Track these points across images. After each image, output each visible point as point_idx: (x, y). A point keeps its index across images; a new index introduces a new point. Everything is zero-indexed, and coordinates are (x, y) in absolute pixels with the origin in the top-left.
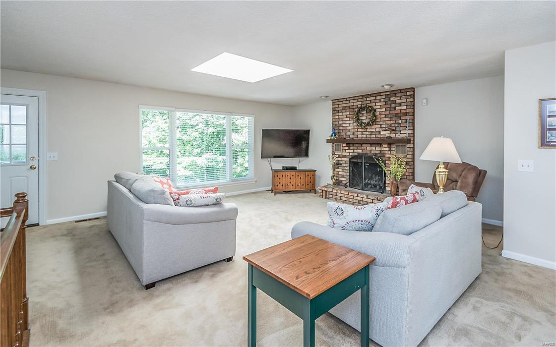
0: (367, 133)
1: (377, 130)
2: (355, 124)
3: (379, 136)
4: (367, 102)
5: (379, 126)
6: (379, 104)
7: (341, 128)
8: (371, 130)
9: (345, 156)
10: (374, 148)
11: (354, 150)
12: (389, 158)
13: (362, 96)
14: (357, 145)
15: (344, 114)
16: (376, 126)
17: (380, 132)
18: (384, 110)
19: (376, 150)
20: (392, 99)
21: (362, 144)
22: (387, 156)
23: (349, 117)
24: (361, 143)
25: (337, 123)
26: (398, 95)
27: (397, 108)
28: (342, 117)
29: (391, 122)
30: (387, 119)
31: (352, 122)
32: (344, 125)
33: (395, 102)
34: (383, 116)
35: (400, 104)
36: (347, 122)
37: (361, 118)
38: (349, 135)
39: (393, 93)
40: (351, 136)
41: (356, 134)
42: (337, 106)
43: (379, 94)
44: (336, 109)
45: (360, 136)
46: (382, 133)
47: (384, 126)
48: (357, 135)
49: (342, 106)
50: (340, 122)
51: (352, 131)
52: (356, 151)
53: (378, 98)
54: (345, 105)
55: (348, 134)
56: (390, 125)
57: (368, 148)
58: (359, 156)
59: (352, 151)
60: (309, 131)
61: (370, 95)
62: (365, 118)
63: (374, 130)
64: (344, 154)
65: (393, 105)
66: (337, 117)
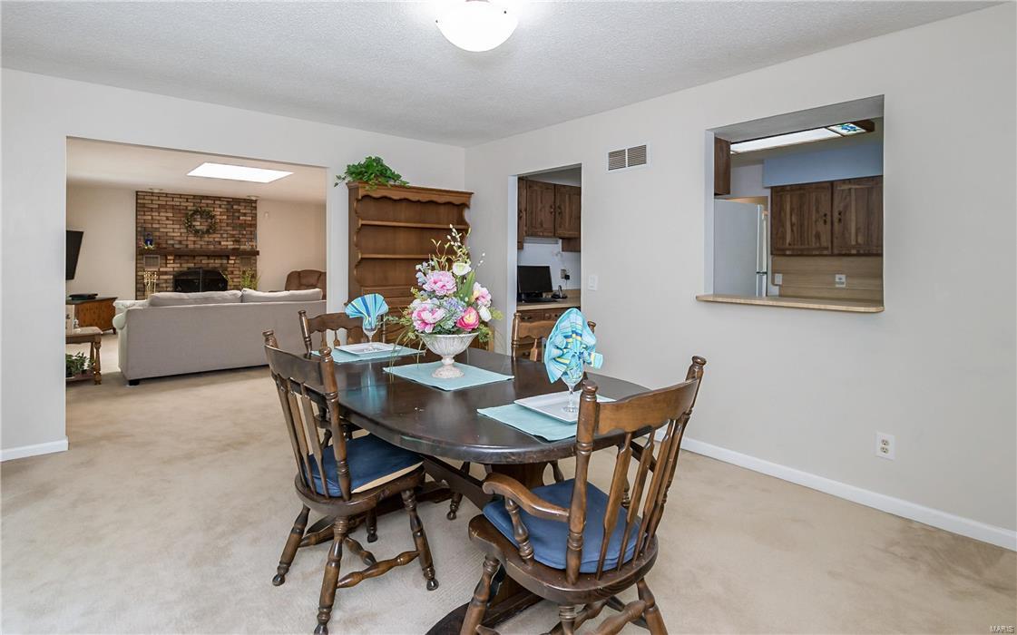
0: (203, 243)
1: (216, 240)
2: (182, 230)
3: (220, 247)
4: (202, 205)
5: (219, 236)
6: (219, 210)
7: (157, 234)
8: (207, 239)
9: (166, 273)
10: (212, 261)
11: (181, 264)
12: (232, 272)
13: (194, 196)
14: (186, 258)
15: (162, 214)
16: (215, 236)
17: (220, 243)
18: (225, 217)
19: (217, 263)
20: (235, 207)
21: (194, 256)
22: (229, 269)
23: (173, 220)
24: (192, 255)
25: (150, 226)
26: (242, 204)
27: (241, 218)
28: (158, 218)
29: (234, 232)
30: (229, 228)
31: (178, 226)
32: (162, 230)
33: (239, 211)
34: (225, 225)
35: (245, 215)
36: (168, 226)
37: (194, 223)
38: (173, 245)
39: (237, 201)
40: (177, 246)
41: (184, 243)
42: (150, 202)
43: (219, 198)
44: (147, 205)
45: (191, 246)
46: (222, 243)
47: (225, 236)
48: (187, 245)
49: (159, 202)
50: (157, 226)
51: (178, 238)
52: (185, 265)
53: (217, 202)
54: (164, 203)
55: (171, 242)
56: (233, 236)
57: (203, 262)
58: (190, 272)
59: (178, 265)
60: (82, 233)
61: (207, 197)
62: (198, 224)
63: (211, 240)
64: (162, 269)
65: (237, 214)
66: (150, 217)
